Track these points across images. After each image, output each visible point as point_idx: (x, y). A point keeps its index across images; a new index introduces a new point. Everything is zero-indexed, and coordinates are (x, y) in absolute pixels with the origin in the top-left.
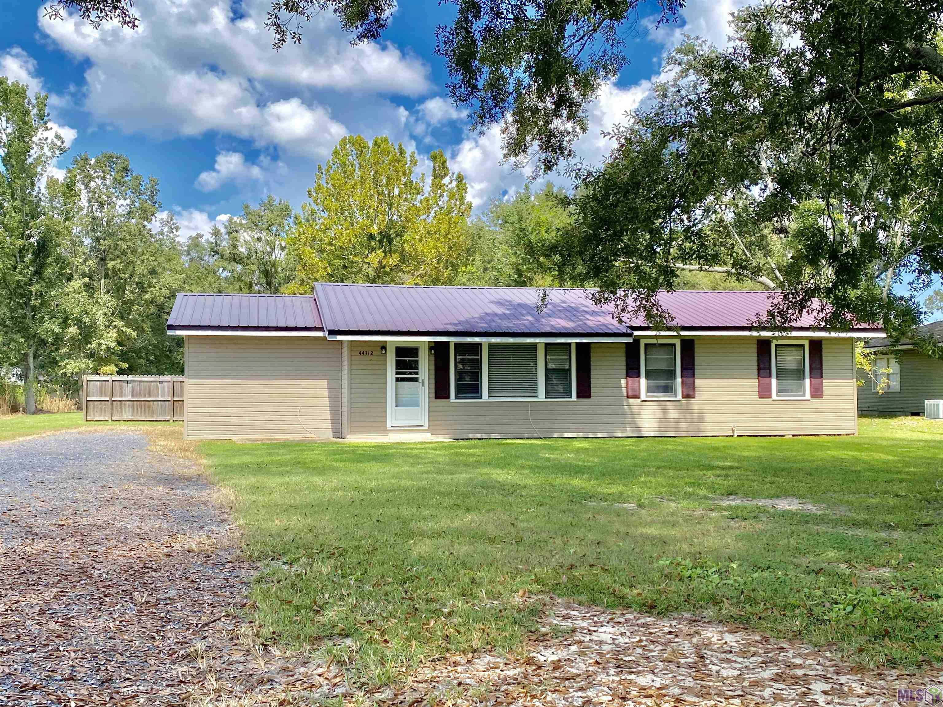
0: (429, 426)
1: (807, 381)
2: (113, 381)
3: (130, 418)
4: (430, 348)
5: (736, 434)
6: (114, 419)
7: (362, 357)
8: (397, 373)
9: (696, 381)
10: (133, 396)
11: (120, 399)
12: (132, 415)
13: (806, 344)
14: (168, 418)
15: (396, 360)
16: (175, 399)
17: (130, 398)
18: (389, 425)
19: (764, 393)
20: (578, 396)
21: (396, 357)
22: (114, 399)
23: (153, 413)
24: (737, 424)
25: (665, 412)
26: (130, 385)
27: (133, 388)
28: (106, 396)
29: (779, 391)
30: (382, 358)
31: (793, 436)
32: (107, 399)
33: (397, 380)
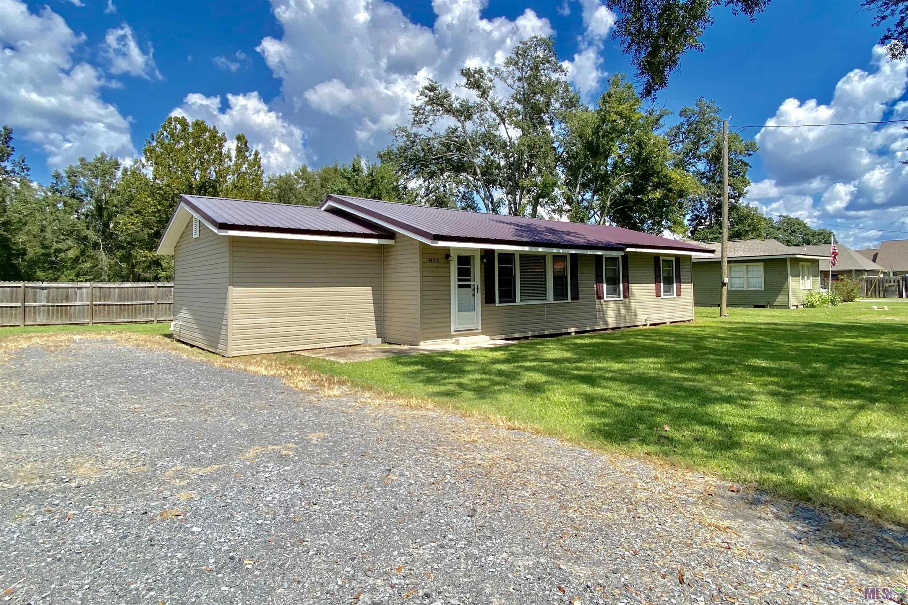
0: (482, 328)
1: (675, 284)
2: (26, 287)
3: (45, 322)
4: (482, 257)
5: (649, 323)
6: (26, 323)
7: (430, 264)
8: (459, 280)
9: (630, 285)
10: (48, 301)
11: (34, 304)
12: (47, 319)
13: (673, 259)
14: (87, 321)
15: (458, 268)
16: (95, 303)
17: (44, 303)
18: (453, 329)
19: (658, 295)
20: (572, 299)
21: (458, 265)
22: (26, 304)
23: (70, 317)
24: (650, 316)
25: (619, 310)
26: (45, 291)
27: (49, 293)
28: (16, 302)
29: (664, 292)
30: (447, 265)
31: (671, 323)
32: (20, 304)
33: (460, 286)
